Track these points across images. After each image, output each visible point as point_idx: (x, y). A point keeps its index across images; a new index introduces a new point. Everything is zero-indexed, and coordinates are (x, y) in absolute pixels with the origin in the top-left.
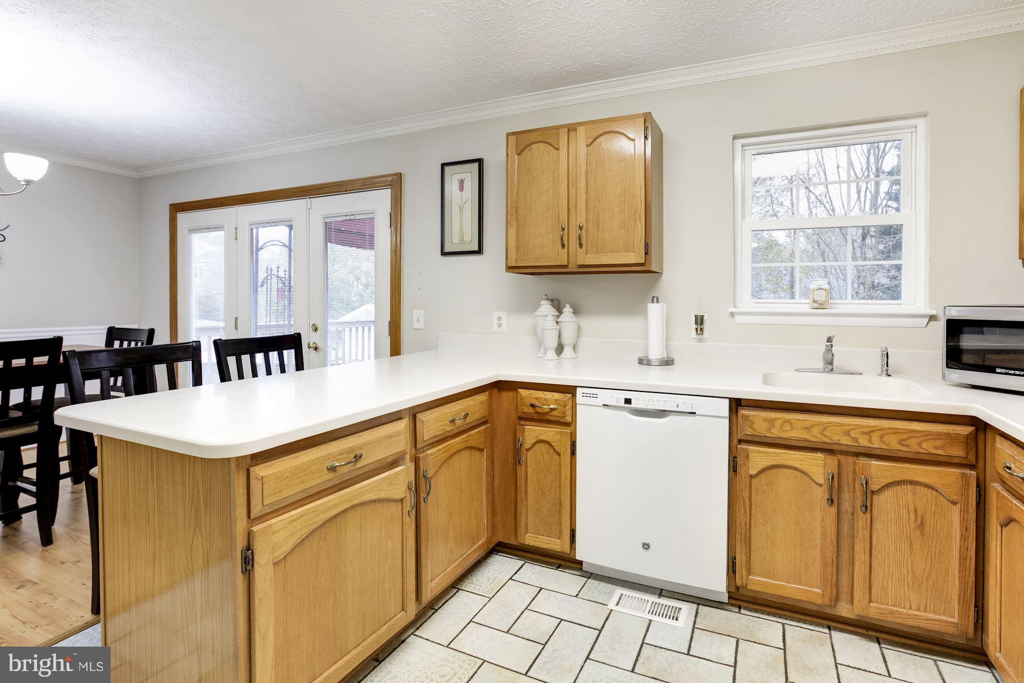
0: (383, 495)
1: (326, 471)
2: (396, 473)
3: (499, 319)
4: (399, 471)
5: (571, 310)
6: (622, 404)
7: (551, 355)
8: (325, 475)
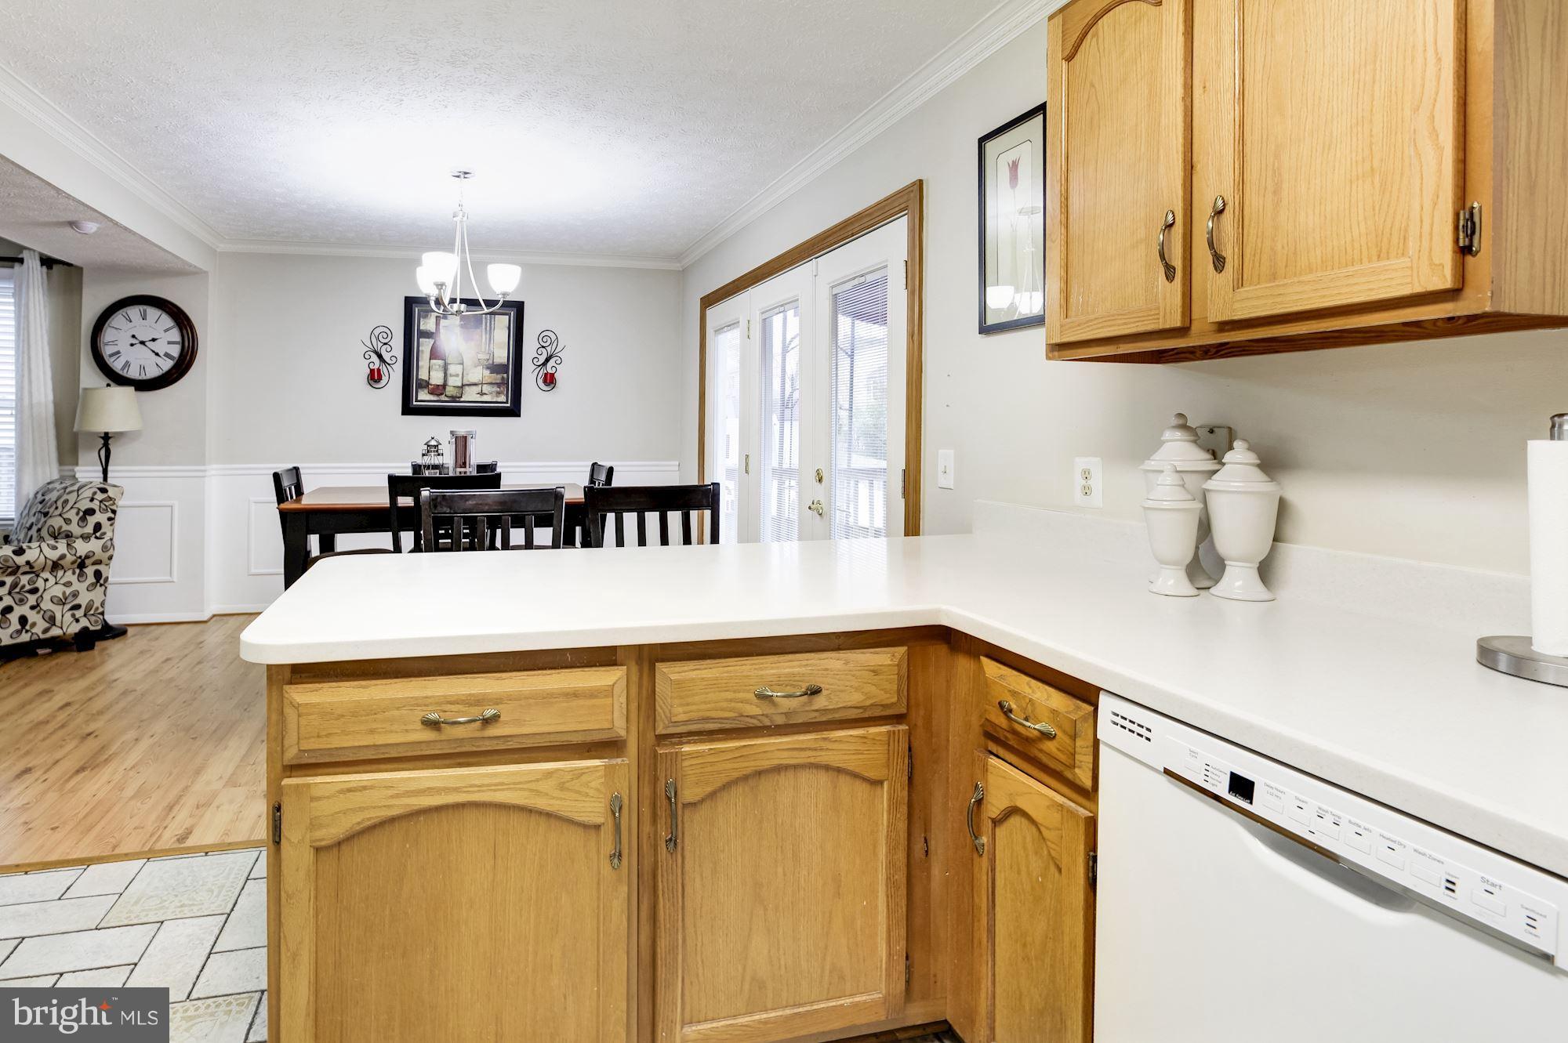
0: (541, 803)
1: (419, 726)
2: (576, 769)
3: (1086, 474)
4: (588, 768)
5: (1252, 458)
6: (1222, 789)
7: (1171, 582)
8: (416, 730)
